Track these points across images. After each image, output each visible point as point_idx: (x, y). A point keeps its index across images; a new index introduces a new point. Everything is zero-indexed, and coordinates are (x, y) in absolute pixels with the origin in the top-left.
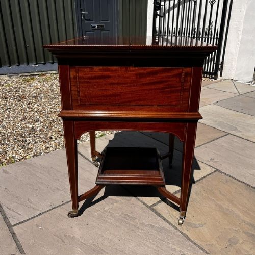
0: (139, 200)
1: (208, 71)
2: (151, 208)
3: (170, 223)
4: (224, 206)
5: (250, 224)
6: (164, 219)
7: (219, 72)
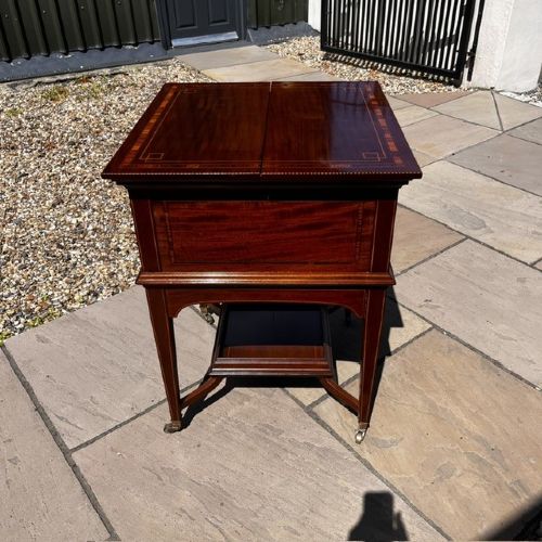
0: (288, 393)
1: (443, 67)
2: (310, 410)
3: (340, 439)
4: (439, 404)
5: (479, 439)
6: (332, 432)
7: (466, 70)
